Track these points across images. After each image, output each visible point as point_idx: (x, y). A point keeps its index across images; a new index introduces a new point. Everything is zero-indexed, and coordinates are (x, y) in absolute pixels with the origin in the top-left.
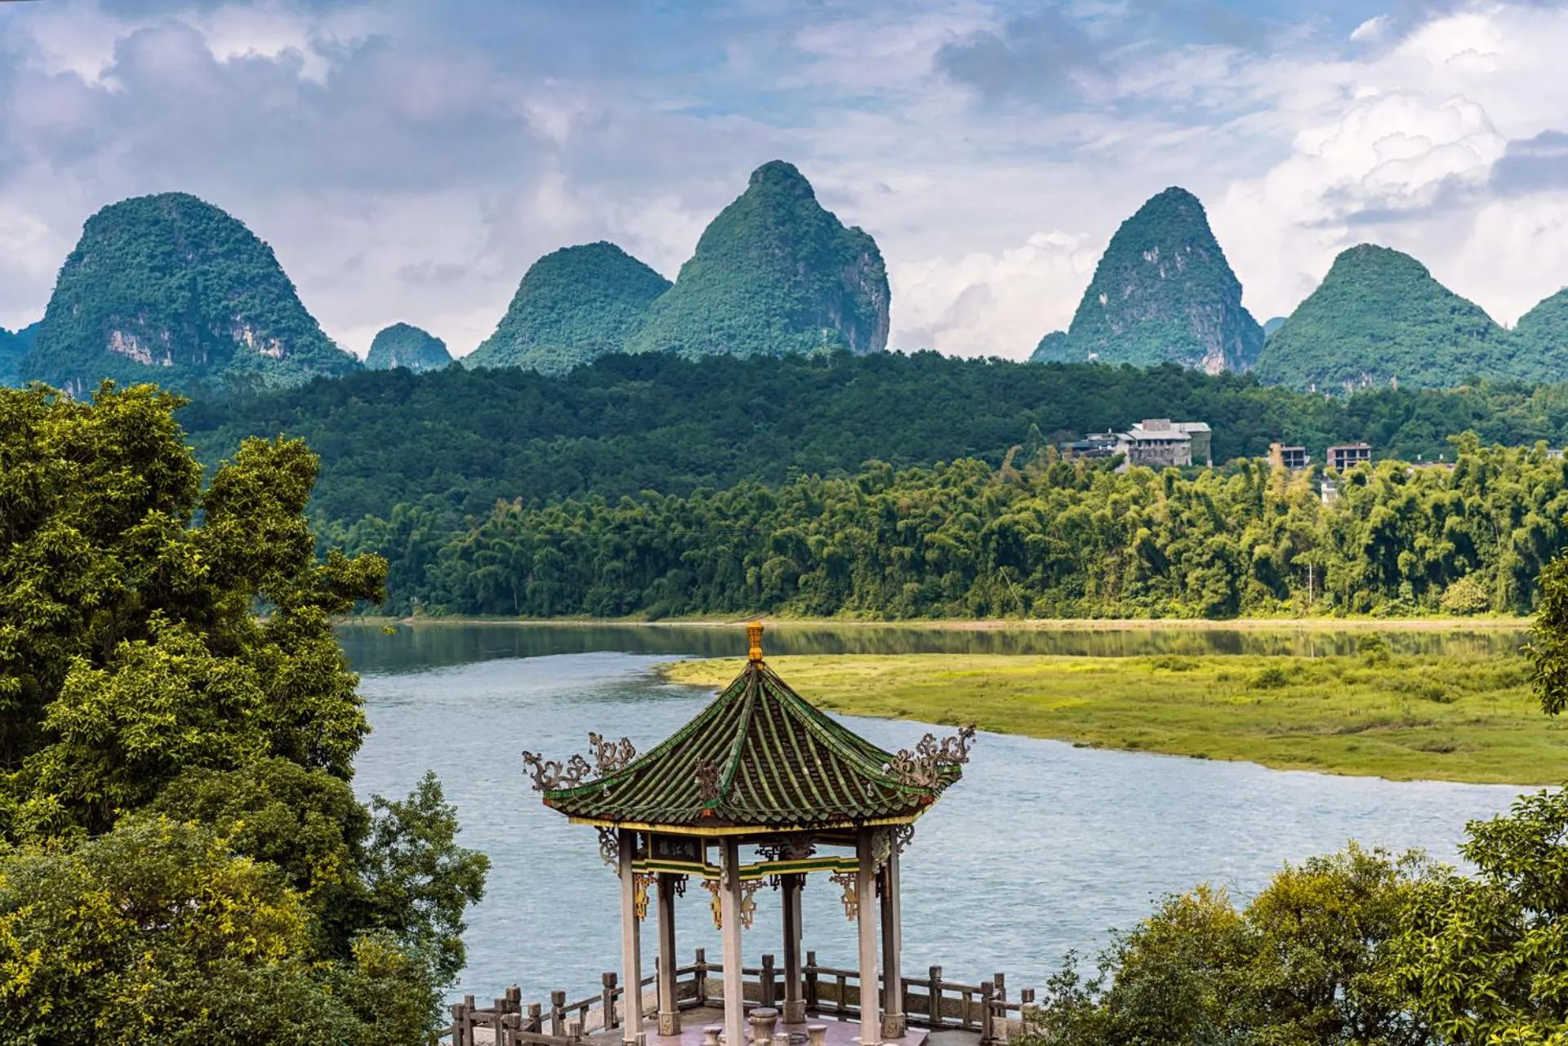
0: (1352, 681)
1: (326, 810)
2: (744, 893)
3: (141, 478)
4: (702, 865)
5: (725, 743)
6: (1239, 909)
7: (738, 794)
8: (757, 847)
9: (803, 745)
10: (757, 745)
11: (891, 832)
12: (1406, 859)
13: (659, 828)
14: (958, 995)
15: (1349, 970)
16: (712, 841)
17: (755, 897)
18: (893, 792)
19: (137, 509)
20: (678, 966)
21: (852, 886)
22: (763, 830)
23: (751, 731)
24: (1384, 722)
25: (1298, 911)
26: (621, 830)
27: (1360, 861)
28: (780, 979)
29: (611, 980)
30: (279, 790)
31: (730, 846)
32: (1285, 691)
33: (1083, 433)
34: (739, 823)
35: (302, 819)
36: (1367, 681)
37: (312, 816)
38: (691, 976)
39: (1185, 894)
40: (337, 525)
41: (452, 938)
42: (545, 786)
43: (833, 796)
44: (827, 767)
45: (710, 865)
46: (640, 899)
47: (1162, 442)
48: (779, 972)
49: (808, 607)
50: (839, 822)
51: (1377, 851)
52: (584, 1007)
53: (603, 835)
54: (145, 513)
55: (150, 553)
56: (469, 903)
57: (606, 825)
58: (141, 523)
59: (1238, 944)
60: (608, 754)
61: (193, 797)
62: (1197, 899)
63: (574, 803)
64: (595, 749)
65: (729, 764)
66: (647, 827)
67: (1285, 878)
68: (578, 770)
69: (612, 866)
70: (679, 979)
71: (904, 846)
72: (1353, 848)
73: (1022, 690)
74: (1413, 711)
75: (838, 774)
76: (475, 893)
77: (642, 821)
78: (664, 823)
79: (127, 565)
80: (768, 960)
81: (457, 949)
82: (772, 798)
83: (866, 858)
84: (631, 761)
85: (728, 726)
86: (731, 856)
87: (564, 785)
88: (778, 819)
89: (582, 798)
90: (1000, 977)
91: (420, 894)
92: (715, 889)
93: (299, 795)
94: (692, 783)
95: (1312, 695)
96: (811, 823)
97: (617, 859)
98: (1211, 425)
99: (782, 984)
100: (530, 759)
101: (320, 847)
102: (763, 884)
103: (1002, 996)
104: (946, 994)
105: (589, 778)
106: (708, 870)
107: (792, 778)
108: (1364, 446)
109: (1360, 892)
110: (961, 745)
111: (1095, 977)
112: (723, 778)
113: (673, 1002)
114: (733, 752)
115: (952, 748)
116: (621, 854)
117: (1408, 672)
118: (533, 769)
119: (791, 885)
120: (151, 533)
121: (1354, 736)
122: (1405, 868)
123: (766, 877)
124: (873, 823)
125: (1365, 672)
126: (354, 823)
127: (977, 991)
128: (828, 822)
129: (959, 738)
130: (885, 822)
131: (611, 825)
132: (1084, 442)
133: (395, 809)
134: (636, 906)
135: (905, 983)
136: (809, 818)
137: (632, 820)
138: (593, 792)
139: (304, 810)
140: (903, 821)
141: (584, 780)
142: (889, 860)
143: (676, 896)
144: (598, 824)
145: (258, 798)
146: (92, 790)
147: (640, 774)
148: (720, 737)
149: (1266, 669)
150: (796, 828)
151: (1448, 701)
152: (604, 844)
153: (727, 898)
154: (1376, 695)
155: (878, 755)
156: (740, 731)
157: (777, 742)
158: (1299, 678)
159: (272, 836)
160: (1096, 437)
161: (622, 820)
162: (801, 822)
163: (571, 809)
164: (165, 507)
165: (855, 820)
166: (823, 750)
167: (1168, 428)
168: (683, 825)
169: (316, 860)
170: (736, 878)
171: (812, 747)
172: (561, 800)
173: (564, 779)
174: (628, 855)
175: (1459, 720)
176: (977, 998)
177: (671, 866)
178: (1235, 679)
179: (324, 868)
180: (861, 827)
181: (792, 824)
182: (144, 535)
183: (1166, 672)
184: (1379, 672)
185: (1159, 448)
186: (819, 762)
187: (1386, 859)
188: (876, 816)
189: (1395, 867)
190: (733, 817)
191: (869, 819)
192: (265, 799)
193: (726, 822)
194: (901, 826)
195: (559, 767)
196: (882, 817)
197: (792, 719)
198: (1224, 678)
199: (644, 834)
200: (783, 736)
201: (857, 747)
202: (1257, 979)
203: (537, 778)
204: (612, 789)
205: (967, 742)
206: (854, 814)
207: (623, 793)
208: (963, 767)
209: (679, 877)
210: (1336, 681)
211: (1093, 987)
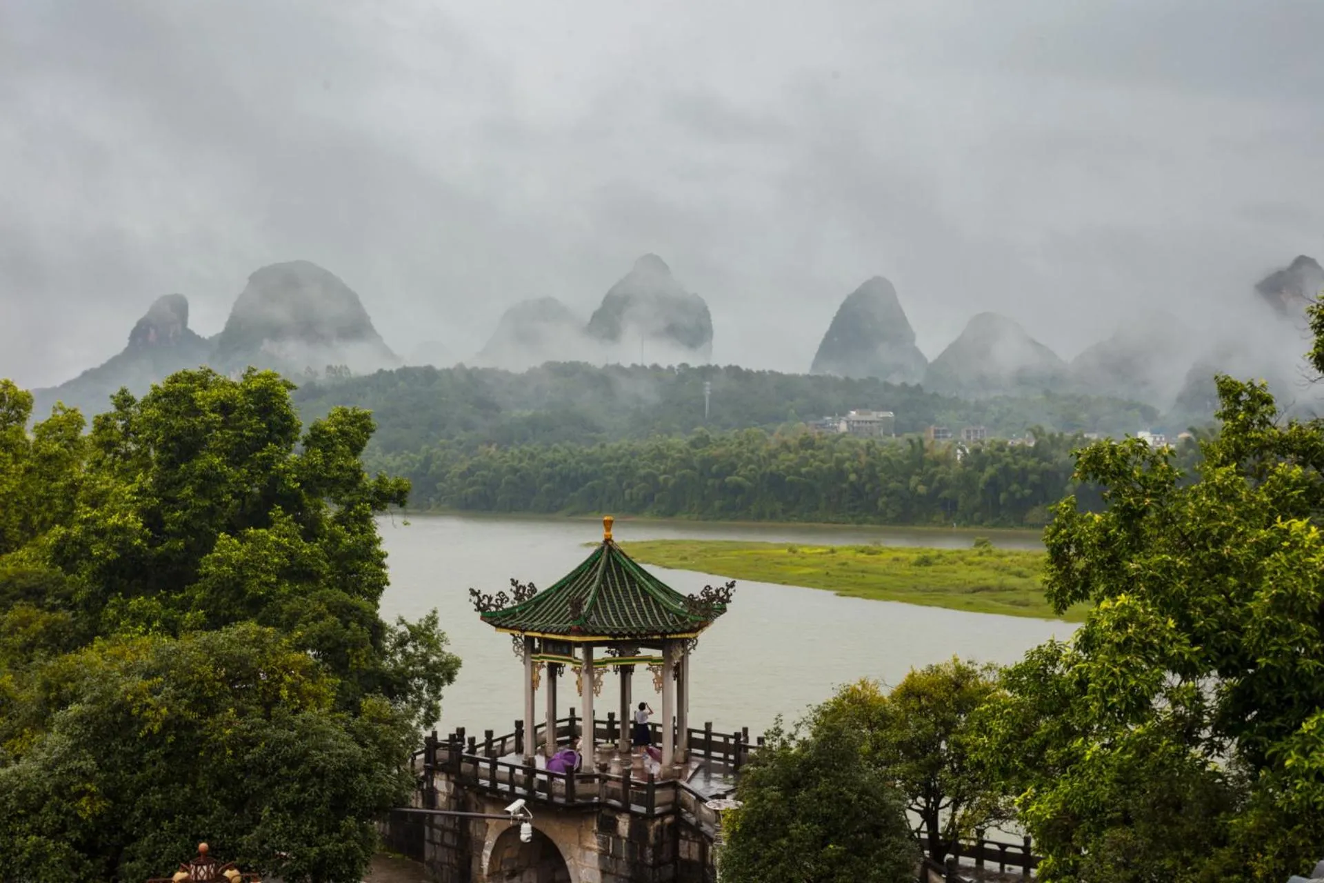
0: (970, 564)
1: (361, 623)
2: (596, 676)
3: (264, 426)
4: (572, 658)
5: (588, 587)
6: (885, 693)
7: (594, 618)
8: (606, 648)
9: (633, 589)
10: (607, 589)
11: (684, 643)
12: (986, 669)
13: (547, 636)
14: (721, 739)
15: (948, 732)
16: (578, 644)
17: (603, 678)
18: (684, 619)
19: (260, 444)
20: (558, 719)
21: (659, 673)
22: (608, 638)
23: (604, 580)
24: (988, 589)
25: (919, 697)
26: (526, 637)
27: (958, 668)
28: (617, 726)
29: (519, 724)
30: (332, 610)
31: (588, 647)
32: (930, 568)
33: (821, 416)
34: (594, 634)
35: (347, 627)
36: (979, 563)
37: (354, 625)
38: (567, 724)
39: (852, 684)
40: (389, 457)
41: (434, 703)
42: (482, 609)
43: (650, 620)
44: (647, 602)
45: (576, 658)
46: (535, 678)
47: (866, 422)
48: (618, 723)
49: (659, 511)
50: (652, 635)
51: (969, 662)
52: (503, 739)
53: (515, 638)
54: (265, 446)
55: (266, 468)
56: (446, 683)
57: (517, 633)
58: (263, 451)
59: (884, 717)
60: (521, 591)
61: (282, 611)
62: (860, 687)
63: (499, 619)
64: (514, 588)
65: (589, 599)
66: (539, 635)
67: (912, 676)
68: (502, 600)
69: (519, 658)
70: (559, 725)
71: (692, 651)
72: (956, 660)
73: (778, 563)
74: (1005, 582)
75: (653, 607)
76: (450, 679)
77: (538, 631)
78: (551, 633)
79: (253, 474)
80: (611, 716)
81: (436, 710)
82: (613, 620)
83: (667, 656)
84: (534, 596)
85: (590, 577)
86: (588, 654)
87: (493, 609)
88: (616, 632)
89: (504, 616)
90: (745, 730)
91: (418, 675)
92: (578, 673)
93: (345, 613)
94: (567, 610)
95: (947, 571)
96: (635, 635)
97: (523, 654)
98: (895, 413)
99: (618, 730)
100: (473, 593)
101: (356, 645)
102: (607, 671)
103: (747, 740)
104: (714, 738)
105: (507, 605)
106: (575, 661)
107: (626, 609)
108: (982, 427)
109: (958, 686)
110: (726, 593)
111: (793, 730)
112: (585, 608)
113: (554, 739)
114: (592, 593)
115: (721, 594)
116: (525, 650)
117: (1004, 559)
118: (475, 599)
119: (626, 672)
120: (268, 458)
121: (971, 596)
122: (985, 673)
123: (610, 667)
124: (672, 637)
125: (979, 559)
126: (378, 629)
127: (732, 737)
128: (646, 635)
129: (725, 588)
130: (679, 636)
131: (520, 633)
132: (821, 422)
133: (410, 627)
134: (533, 681)
135: (690, 731)
136: (634, 632)
137: (532, 631)
138: (510, 613)
139: (349, 621)
140: (691, 636)
141: (505, 606)
142: (682, 658)
143: (558, 676)
144: (513, 632)
145: (319, 614)
146: (226, 609)
147: (537, 604)
148: (585, 583)
149: (921, 555)
150: (627, 638)
151: (1025, 577)
152: (515, 644)
153: (586, 678)
154: (984, 572)
155: (676, 596)
156: (597, 581)
157: (618, 587)
158: (940, 561)
159: (328, 638)
160: (828, 418)
161: (526, 630)
162: (630, 634)
163: (497, 623)
164: (277, 443)
165: (662, 634)
166: (645, 594)
167: (869, 414)
168: (560, 634)
169: (353, 653)
170: (591, 665)
171: (639, 591)
172: (491, 617)
173: (493, 605)
174: (529, 651)
175: (1030, 587)
176: (732, 741)
177: (555, 658)
178: (903, 561)
179: (357, 657)
180: (665, 640)
181: (624, 636)
182: (263, 458)
183: (864, 555)
184: (987, 559)
185: (864, 424)
186: (642, 600)
187: (975, 667)
188: (674, 632)
189: (979, 673)
190: (590, 630)
191: (670, 634)
192: (324, 614)
193: (585, 633)
194: (690, 639)
195: (490, 599)
196: (677, 633)
197: (628, 574)
198: (897, 559)
199: (539, 639)
200: (622, 584)
201: (665, 591)
202: (893, 736)
203: (478, 605)
204: (521, 612)
205: (731, 591)
206: (661, 631)
207: (527, 614)
208: (728, 605)
209: (560, 665)
210: (962, 563)
211: (792, 737)
